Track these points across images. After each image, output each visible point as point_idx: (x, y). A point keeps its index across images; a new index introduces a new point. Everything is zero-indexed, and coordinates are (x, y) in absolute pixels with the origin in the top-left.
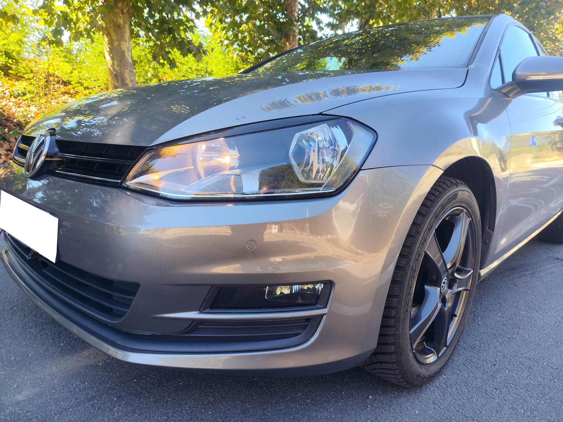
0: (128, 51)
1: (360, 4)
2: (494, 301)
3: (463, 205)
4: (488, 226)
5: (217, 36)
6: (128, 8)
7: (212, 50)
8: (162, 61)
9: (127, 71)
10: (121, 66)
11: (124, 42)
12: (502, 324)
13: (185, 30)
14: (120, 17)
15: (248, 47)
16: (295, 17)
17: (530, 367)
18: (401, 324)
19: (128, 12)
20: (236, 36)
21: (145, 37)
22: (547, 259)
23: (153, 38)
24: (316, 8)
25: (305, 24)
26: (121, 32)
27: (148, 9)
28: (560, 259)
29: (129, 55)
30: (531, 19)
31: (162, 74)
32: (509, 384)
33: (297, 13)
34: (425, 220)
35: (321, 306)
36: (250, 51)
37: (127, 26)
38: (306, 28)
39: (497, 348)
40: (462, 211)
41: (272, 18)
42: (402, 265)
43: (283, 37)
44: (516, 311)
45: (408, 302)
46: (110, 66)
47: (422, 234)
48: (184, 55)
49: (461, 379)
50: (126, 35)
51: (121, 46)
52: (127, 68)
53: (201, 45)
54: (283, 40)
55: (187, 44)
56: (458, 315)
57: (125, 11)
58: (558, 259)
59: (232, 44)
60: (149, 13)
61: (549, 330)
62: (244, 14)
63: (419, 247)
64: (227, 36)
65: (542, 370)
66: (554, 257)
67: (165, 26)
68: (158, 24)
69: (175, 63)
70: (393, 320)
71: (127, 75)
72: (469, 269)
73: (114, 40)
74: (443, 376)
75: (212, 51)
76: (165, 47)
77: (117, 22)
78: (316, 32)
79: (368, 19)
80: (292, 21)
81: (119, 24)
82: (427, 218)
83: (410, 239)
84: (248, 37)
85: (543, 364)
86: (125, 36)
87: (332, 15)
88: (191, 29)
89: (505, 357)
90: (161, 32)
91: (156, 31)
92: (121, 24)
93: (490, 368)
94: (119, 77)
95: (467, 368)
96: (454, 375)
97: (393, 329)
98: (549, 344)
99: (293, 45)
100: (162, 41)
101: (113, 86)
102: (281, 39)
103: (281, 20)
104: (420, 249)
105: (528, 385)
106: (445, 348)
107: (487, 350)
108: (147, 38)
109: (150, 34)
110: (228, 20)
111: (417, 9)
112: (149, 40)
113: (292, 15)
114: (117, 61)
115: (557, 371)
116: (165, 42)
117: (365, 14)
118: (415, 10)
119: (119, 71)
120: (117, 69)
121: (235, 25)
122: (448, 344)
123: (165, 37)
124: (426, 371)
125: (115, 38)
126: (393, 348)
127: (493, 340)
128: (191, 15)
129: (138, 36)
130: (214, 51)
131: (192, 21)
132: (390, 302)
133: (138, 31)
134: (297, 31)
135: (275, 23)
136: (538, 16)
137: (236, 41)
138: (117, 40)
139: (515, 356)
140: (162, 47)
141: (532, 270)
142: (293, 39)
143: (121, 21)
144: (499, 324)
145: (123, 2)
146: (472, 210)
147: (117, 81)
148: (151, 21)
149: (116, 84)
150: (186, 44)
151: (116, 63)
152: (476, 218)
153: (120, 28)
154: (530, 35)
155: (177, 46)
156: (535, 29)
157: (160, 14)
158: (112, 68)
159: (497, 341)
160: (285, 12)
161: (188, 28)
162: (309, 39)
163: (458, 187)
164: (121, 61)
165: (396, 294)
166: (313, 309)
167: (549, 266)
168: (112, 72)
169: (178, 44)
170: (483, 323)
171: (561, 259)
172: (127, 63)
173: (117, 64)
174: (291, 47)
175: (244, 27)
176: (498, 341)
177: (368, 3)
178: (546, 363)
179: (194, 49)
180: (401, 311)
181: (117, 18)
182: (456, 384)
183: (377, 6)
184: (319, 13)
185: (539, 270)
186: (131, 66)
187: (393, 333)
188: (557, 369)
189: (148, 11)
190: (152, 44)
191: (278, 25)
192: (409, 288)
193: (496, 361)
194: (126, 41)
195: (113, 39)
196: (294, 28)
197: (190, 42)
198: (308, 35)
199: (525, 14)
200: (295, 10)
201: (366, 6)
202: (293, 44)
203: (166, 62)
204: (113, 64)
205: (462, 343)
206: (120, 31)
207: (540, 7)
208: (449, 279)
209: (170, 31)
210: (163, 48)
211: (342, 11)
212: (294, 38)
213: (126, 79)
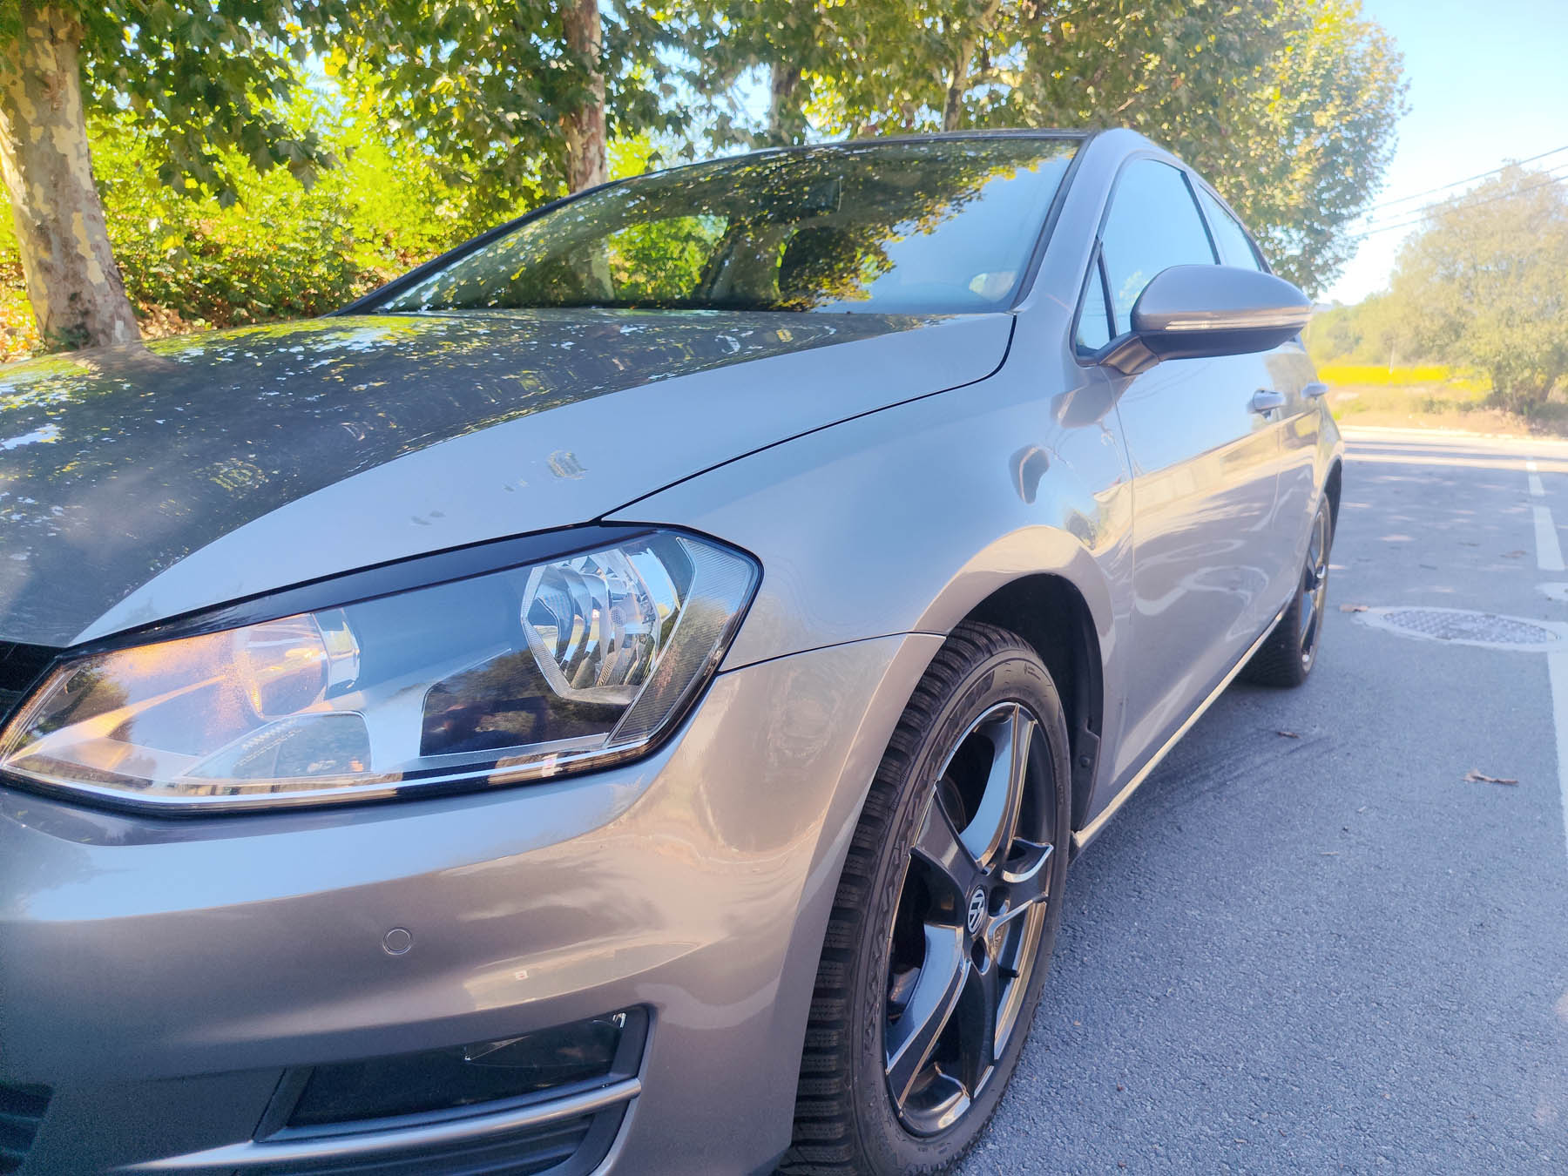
0: (79, 156)
1: (773, 25)
2: (1124, 882)
3: (1011, 696)
4: (1087, 721)
5: (363, 105)
6: (70, 25)
7: (348, 153)
8: (191, 184)
9: (76, 216)
10: (56, 203)
11: (62, 128)
12: (1141, 955)
13: (261, 93)
14: (46, 52)
15: (461, 137)
16: (592, 59)
17: (1204, 1084)
18: (856, 1063)
19: (70, 37)
20: (422, 105)
21: (134, 113)
22: (1255, 736)
23: (158, 114)
24: (651, 34)
25: (624, 76)
26: (53, 99)
27: (136, 28)
28: (1285, 735)
29: (81, 169)
30: (1208, 76)
31: (198, 216)
32: (1152, 1144)
33: (597, 47)
34: (906, 770)
35: (623, 1076)
36: (466, 149)
37: (71, 79)
38: (625, 86)
39: (1126, 1035)
40: (1010, 710)
41: (528, 58)
42: (850, 905)
43: (560, 114)
44: (1176, 909)
45: (872, 1001)
46: (19, 202)
47: (901, 810)
48: (261, 167)
49: (1034, 1150)
50: (68, 106)
51: (54, 141)
52: (78, 206)
53: (312, 140)
54: (562, 122)
55: (268, 134)
56: (1021, 971)
57: (61, 34)
58: (1279, 734)
59: (413, 128)
60: (142, 38)
61: (1253, 958)
62: (444, 42)
63: (894, 848)
64: (397, 106)
65: (1231, 1087)
66: (1273, 729)
67: (197, 79)
68: (171, 73)
69: (234, 191)
70: (833, 1057)
71: (78, 228)
72: (1044, 845)
73: (30, 122)
74: (990, 1146)
75: (348, 156)
76: (199, 145)
77: (37, 67)
78: (653, 99)
79: (796, 67)
80: (584, 68)
81: (44, 74)
82: (913, 761)
83: (869, 829)
84: (455, 111)
85: (1235, 1068)
86: (65, 110)
87: (697, 52)
88: (282, 87)
89: (1145, 1060)
90: (185, 97)
91: (168, 93)
92: (49, 73)
93: (1108, 1101)
94: (52, 237)
95: (1050, 1109)
96: (1018, 1136)
97: (837, 1080)
98: (1251, 1003)
99: (593, 135)
100: (189, 122)
101: (34, 263)
102: (555, 120)
103: (554, 65)
104: (896, 853)
105: (1197, 1140)
106: (990, 1069)
107: (1101, 1046)
108: (139, 114)
109: (150, 103)
110: (397, 59)
111: (923, 43)
112: (145, 121)
113: (583, 53)
114: (42, 185)
115: (1267, 1085)
116: (199, 128)
117: (788, 51)
118: (917, 46)
119: (52, 217)
120: (46, 209)
121: (418, 76)
122: (997, 1056)
123: (197, 114)
124: (941, 1152)
125: (34, 115)
126: (839, 1129)
127: (1119, 1009)
128: (275, 49)
129: (110, 109)
130: (354, 157)
131: (282, 64)
132: (824, 1010)
133: (109, 94)
134: (601, 96)
135: (536, 72)
136: (1223, 69)
137: (423, 122)
138: (40, 122)
139: (1170, 1054)
140: (189, 143)
141: (1220, 773)
142: (590, 117)
143: (49, 65)
144: (1133, 957)
145: (54, 8)
146: (1038, 700)
147: (48, 248)
148: (152, 65)
149: (46, 257)
150: (264, 137)
151: (39, 191)
152: (1050, 717)
153: (47, 85)
154: (1183, 174)
155: (236, 139)
156: (1219, 101)
157: (178, 44)
158: (26, 209)
159: (1128, 1010)
160: (564, 42)
161: (271, 85)
162: (635, 120)
163: (992, 656)
164: (55, 185)
165: (837, 986)
166: (599, 1088)
167: (1258, 760)
168: (27, 219)
169: (240, 133)
170: (1095, 957)
171: (1287, 733)
172: (76, 191)
173: (45, 193)
174: (585, 140)
175: (443, 81)
176: (1129, 1012)
177: (793, 25)
178: (1241, 1066)
179: (292, 151)
180: (856, 1027)
181: (35, 54)
182: (1021, 1166)
183: (817, 33)
184: (659, 45)
185: (1235, 774)
186: (92, 200)
187: (837, 1091)
188: (1267, 1079)
189: (137, 35)
190: (157, 131)
191: (543, 79)
192: (872, 964)
193: (1123, 1075)
194: (69, 126)
195: (25, 121)
196: (591, 87)
197: (277, 130)
198: (631, 105)
199: (1194, 61)
200: (591, 36)
201: (789, 31)
202: (590, 133)
203: (204, 187)
204: (30, 196)
205: (1041, 1030)
206: (46, 97)
207: (1227, 45)
208: (989, 891)
209: (214, 95)
210: (193, 145)
211: (723, 43)
212: (593, 116)
213: (78, 242)
